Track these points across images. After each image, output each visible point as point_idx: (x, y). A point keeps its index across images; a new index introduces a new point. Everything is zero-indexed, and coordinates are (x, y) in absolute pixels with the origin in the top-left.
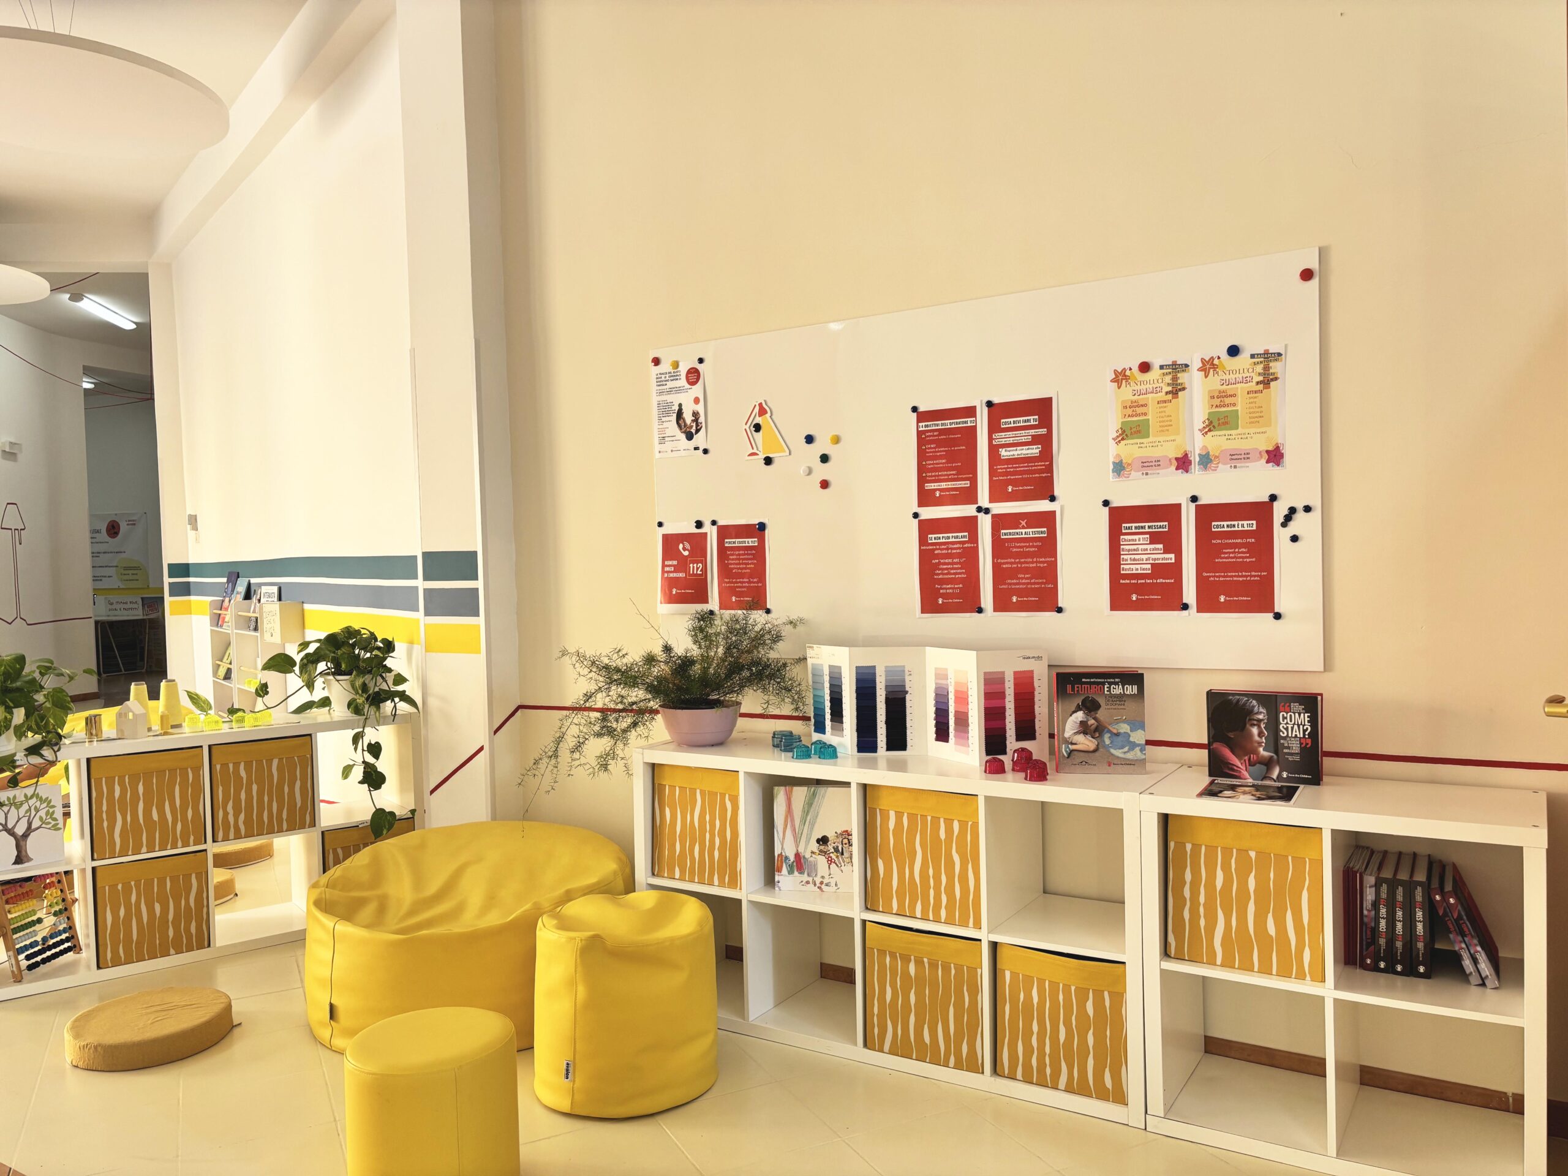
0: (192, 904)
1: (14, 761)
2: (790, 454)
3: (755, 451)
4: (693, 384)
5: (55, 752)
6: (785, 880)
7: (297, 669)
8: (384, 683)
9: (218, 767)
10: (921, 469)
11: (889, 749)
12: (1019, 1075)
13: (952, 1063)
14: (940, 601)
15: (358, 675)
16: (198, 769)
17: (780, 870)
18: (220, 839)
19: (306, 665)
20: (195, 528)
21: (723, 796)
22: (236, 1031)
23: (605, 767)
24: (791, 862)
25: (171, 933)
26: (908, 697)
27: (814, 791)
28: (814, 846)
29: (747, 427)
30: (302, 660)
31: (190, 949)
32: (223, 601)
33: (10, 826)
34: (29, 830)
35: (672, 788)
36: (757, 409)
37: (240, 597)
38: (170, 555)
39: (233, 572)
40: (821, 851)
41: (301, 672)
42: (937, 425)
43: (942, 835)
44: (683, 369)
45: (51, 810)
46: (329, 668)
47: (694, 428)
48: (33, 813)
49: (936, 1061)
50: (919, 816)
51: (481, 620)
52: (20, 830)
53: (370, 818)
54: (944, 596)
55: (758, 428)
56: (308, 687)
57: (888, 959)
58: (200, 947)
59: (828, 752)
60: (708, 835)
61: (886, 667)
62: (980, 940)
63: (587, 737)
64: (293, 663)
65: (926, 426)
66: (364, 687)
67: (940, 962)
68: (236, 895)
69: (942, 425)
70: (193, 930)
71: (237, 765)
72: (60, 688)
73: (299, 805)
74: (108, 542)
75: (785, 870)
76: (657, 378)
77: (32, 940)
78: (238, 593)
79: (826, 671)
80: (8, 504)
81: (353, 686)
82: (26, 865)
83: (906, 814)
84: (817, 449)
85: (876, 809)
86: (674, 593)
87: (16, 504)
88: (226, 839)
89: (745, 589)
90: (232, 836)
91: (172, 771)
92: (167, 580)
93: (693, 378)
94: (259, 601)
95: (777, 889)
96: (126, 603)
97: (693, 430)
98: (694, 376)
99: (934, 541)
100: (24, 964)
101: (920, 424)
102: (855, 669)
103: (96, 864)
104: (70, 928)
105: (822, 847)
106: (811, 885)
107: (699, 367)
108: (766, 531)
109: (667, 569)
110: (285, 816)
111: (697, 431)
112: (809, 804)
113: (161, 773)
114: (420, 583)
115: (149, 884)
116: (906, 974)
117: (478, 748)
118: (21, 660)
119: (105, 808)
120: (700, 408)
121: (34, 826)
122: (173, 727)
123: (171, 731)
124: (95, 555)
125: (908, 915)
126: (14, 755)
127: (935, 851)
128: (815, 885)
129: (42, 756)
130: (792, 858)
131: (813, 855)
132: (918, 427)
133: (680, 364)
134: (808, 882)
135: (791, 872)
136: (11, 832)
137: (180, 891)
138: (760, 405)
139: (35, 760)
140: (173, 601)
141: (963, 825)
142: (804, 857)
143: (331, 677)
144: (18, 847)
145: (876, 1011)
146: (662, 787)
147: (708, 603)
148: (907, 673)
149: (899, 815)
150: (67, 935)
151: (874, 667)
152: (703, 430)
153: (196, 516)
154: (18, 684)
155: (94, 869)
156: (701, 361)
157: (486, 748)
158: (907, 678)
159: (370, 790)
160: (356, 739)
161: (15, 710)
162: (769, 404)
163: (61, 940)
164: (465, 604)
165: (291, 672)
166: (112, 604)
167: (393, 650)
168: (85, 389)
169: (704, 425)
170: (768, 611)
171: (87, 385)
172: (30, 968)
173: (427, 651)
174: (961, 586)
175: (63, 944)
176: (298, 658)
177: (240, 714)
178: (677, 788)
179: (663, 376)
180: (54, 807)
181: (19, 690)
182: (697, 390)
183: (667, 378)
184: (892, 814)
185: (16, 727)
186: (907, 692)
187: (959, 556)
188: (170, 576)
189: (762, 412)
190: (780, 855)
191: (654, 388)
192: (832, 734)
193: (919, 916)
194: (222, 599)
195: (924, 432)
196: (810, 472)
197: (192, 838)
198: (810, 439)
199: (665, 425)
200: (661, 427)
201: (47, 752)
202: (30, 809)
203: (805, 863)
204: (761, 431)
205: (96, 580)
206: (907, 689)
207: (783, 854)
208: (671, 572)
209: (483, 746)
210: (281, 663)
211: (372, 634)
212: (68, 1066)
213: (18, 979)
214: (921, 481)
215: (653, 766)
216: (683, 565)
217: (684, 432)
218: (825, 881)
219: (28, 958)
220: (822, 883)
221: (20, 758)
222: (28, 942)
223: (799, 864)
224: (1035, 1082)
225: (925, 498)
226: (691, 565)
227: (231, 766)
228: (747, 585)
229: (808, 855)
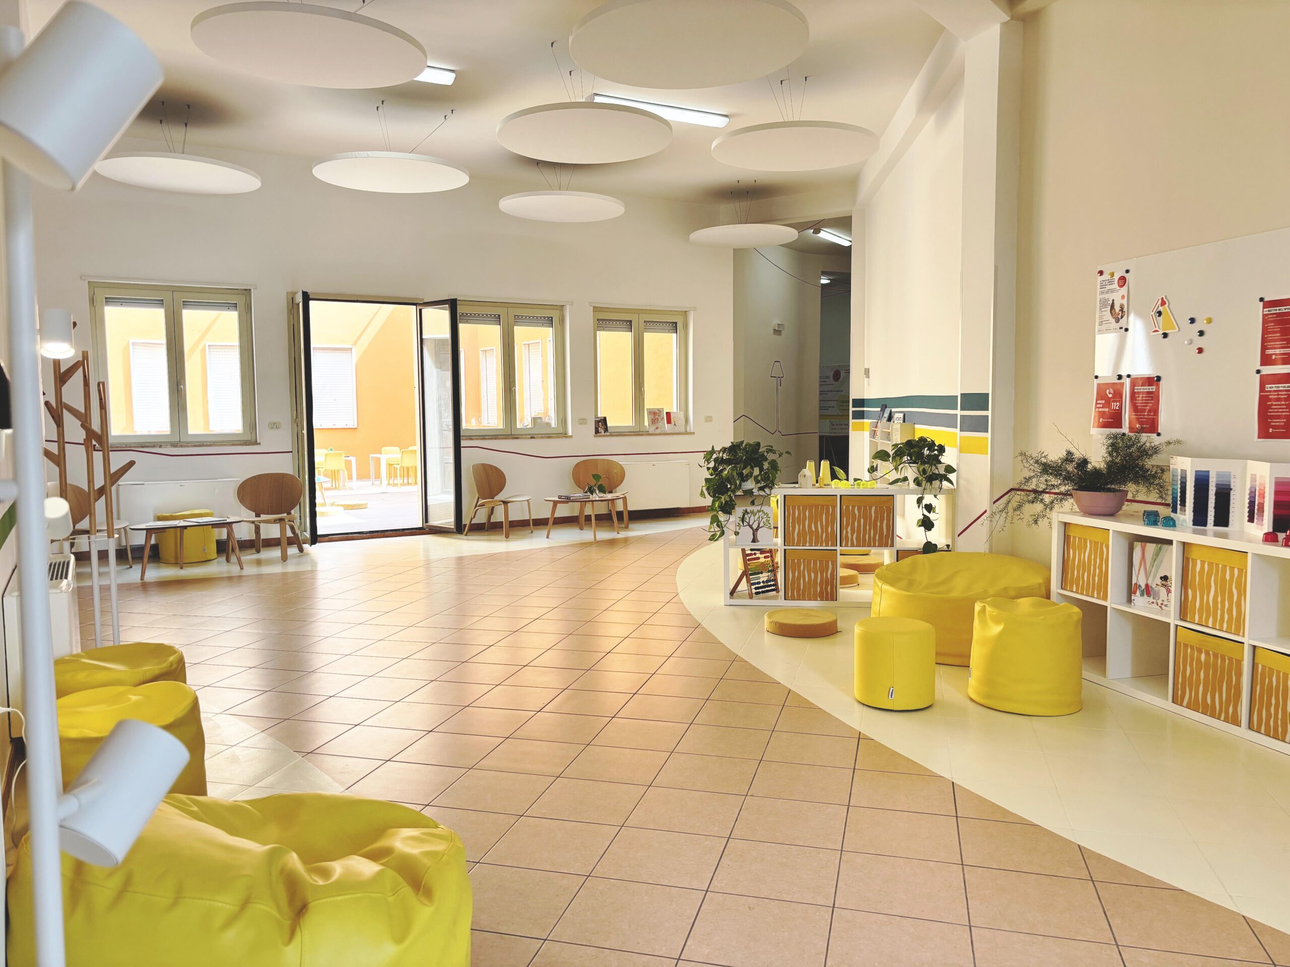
0: (829, 577)
1: (753, 492)
2: (1179, 331)
3: (1157, 329)
4: (1121, 286)
5: (770, 490)
6: (1137, 598)
7: (890, 459)
8: (936, 470)
9: (844, 507)
10: (1264, 340)
11: (1216, 524)
12: (1263, 731)
13: (1222, 718)
14: (1271, 430)
15: (921, 464)
16: (834, 507)
17: (1135, 593)
18: (843, 545)
19: (895, 457)
20: (868, 377)
21: (1102, 544)
22: (838, 634)
23: (1036, 522)
24: (1142, 589)
25: (818, 589)
26: (1232, 493)
27: (1160, 547)
28: (1159, 581)
29: (1153, 313)
30: (893, 454)
31: (827, 600)
32: (878, 422)
33: (751, 524)
34: (759, 527)
35: (1074, 537)
36: (1160, 302)
37: (885, 420)
38: (854, 394)
39: (884, 404)
40: (1163, 584)
41: (892, 461)
42: (1276, 310)
43: (1228, 577)
44: (1116, 277)
45: (768, 519)
46: (908, 460)
47: (1120, 315)
48: (761, 519)
49: (1213, 715)
50: (1214, 564)
51: (989, 435)
52: (755, 526)
53: (922, 547)
54: (1273, 427)
55: (1160, 313)
56: (896, 470)
57: (1189, 650)
58: (832, 600)
59: (1170, 523)
60: (1092, 567)
61: (1217, 472)
62: (1243, 643)
63: (1024, 502)
64: (888, 455)
65: (1269, 311)
66: (924, 471)
67: (1219, 655)
68: (858, 584)
69: (1279, 310)
70: (829, 590)
71: (853, 507)
72: (775, 460)
73: (885, 534)
74: (833, 385)
75: (1138, 593)
76: (1101, 284)
77: (758, 581)
78: (884, 418)
79: (1179, 471)
80: (775, 362)
81: (918, 470)
82: (756, 544)
83: (1207, 563)
84: (1197, 327)
85: (1189, 558)
86: (1101, 421)
87: (779, 362)
88: (846, 546)
89: (1145, 420)
90: (849, 545)
91: (822, 506)
92: (851, 409)
93: (1121, 282)
94: (894, 422)
95: (1132, 604)
96: (842, 425)
97: (1120, 317)
98: (1123, 281)
99: (1269, 389)
100: (754, 591)
101: (1265, 310)
102: (1194, 472)
103: (786, 547)
104: (775, 580)
105: (1164, 582)
106: (1155, 605)
107: (1126, 275)
108: (1161, 382)
109: (1098, 406)
110: (877, 538)
111: (1122, 317)
112: (1157, 554)
113: (817, 506)
114: (959, 412)
115: (809, 562)
116: (1199, 660)
117: (983, 511)
118: (758, 444)
119: (791, 521)
120: (1125, 302)
121: (760, 526)
122: (825, 485)
123: (824, 486)
124: (822, 393)
125: (1204, 624)
126: (753, 489)
127: (1223, 587)
128: (1158, 605)
129: (765, 491)
130: (1143, 587)
131: (1158, 587)
132: (1263, 311)
133: (1115, 274)
134: (1153, 603)
135: (1142, 595)
136: (751, 527)
137: (824, 570)
138: (1162, 299)
139: (762, 493)
140: (854, 422)
141: (1240, 571)
142: (1151, 587)
143: (907, 465)
144: (754, 534)
145: (1180, 681)
146: (1069, 537)
147: (1122, 428)
148: (1232, 476)
149: (1203, 563)
150: (773, 583)
151: (1208, 472)
152: (1125, 317)
153: (869, 369)
154: (757, 456)
155: (785, 550)
156: (1127, 271)
157: (988, 511)
158: (1232, 480)
159: (925, 531)
160: (919, 501)
161: (755, 469)
162: (1168, 298)
163: (771, 584)
164: (980, 425)
165: (887, 461)
166: (833, 425)
167: (944, 452)
168: (822, 284)
169: (1126, 313)
170: (1159, 435)
171: (824, 281)
172: (757, 593)
173: (960, 452)
174: (1285, 420)
175: (771, 587)
176: (891, 453)
177: (858, 481)
178: (1077, 538)
179: (1104, 282)
180: (769, 517)
181: (757, 459)
182: (1124, 291)
183: (1107, 283)
184: (1199, 562)
185: (755, 476)
186: (1231, 489)
187: (1285, 400)
188: (853, 407)
189: (1163, 303)
190: (1136, 584)
191: (1099, 290)
192: (1180, 514)
193: (1210, 625)
194: (877, 421)
195: (1267, 315)
196: (1191, 342)
197: (830, 542)
198: (1192, 321)
199: (1104, 313)
200: (1101, 314)
201: (767, 490)
202: (759, 517)
203: (1152, 590)
204: (1162, 316)
205: (822, 409)
206: (1232, 487)
207: (1138, 583)
208: (1100, 408)
209: (986, 510)
210: (882, 455)
211: (933, 442)
212: (765, 631)
213: (751, 597)
214: (1264, 348)
215: (1065, 524)
216: (1108, 403)
217: (1114, 318)
218: (1165, 603)
219: (756, 588)
220: (1162, 604)
221: (755, 491)
222: (756, 581)
223: (1148, 591)
224: (1271, 735)
225: (1266, 360)
226: (1113, 404)
227: (851, 507)
228: (1146, 417)
229: (1154, 586)
